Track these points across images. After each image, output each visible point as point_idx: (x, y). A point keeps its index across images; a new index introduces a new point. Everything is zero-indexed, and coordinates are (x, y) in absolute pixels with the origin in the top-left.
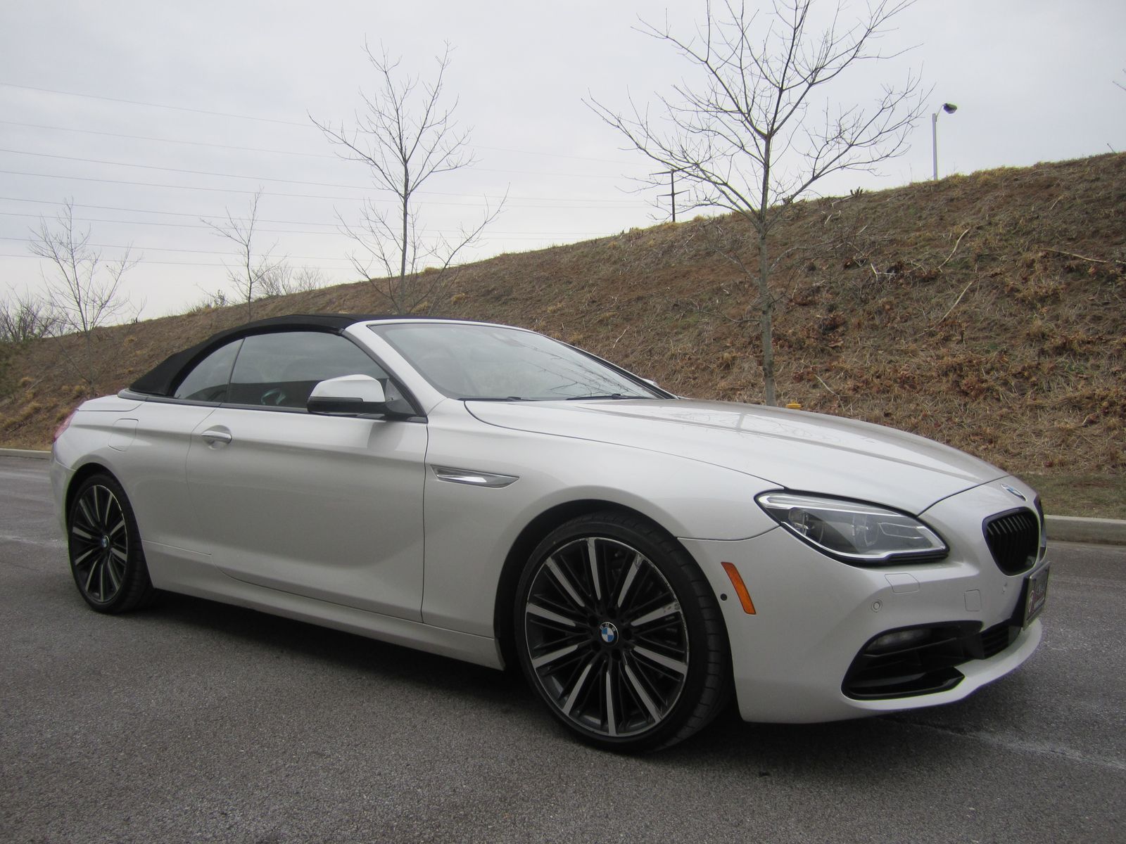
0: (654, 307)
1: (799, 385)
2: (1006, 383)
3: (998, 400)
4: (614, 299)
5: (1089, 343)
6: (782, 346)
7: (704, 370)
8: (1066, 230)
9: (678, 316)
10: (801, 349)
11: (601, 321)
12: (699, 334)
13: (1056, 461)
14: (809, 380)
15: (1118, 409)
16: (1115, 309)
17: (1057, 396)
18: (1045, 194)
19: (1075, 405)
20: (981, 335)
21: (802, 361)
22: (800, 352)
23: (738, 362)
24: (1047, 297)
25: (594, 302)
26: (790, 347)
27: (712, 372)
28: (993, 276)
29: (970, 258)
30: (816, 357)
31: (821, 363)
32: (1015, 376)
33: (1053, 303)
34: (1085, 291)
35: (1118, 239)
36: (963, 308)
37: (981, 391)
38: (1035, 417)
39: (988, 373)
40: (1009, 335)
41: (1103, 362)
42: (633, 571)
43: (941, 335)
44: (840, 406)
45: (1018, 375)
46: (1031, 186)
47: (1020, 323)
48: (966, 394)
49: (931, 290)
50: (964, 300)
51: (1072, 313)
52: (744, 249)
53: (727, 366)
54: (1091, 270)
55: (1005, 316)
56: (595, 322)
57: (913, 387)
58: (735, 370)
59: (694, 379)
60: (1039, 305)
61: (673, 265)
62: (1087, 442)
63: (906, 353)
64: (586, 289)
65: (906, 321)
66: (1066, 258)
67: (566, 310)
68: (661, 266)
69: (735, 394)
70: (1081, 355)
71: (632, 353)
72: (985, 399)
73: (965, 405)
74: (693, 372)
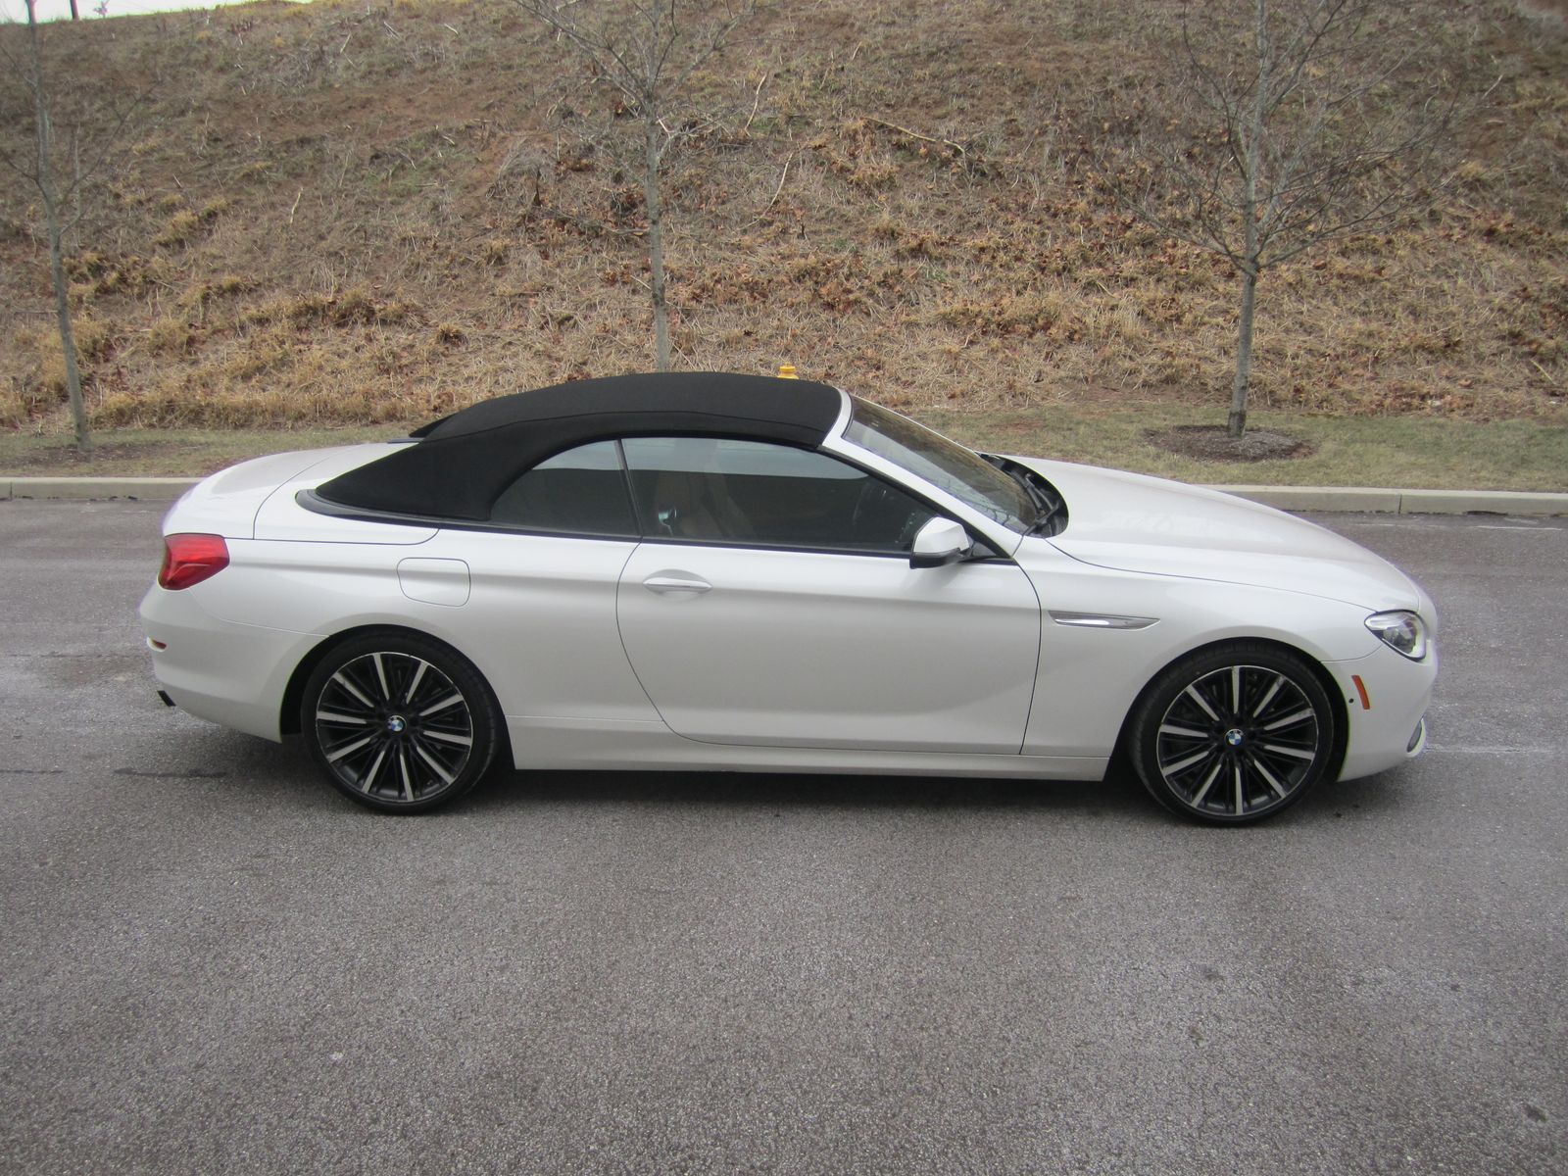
0: (337, 157)
1: (614, 291)
2: (871, 294)
3: (868, 314)
4: (254, 138)
5: (942, 244)
6: (570, 233)
7: (463, 264)
8: (882, 93)
9: (383, 175)
10: (597, 236)
11: (248, 176)
12: (435, 207)
13: (958, 391)
14: (624, 283)
15: (993, 326)
16: (958, 203)
17: (927, 312)
18: (839, 34)
19: (950, 322)
20: (823, 227)
21: (604, 254)
22: (598, 241)
23: (512, 253)
24: (882, 182)
25: (216, 140)
26: (581, 233)
27: (477, 267)
28: (816, 148)
29: (781, 119)
30: (620, 249)
31: (630, 258)
32: (879, 284)
33: (890, 189)
34: (921, 176)
35: (940, 111)
36: (792, 189)
37: (849, 304)
38: (913, 336)
39: (847, 280)
40: (853, 229)
41: (961, 268)
42: (1275, 689)
43: (777, 226)
44: (682, 322)
45: (883, 284)
46: (822, 22)
47: (861, 214)
48: (830, 306)
49: (741, 160)
50: (789, 179)
51: (913, 204)
52: (444, 70)
53: (499, 259)
54: (923, 151)
55: (841, 203)
56: (237, 177)
57: (765, 296)
58: (512, 265)
59: (455, 277)
60: (876, 192)
61: (337, 86)
62: (977, 367)
63: (738, 247)
64: (190, 115)
65: (723, 203)
66: (891, 131)
67: (169, 152)
68: (316, 85)
69: (527, 302)
70: (936, 259)
71: (329, 233)
72: (853, 313)
73: (834, 321)
74: (447, 267)
